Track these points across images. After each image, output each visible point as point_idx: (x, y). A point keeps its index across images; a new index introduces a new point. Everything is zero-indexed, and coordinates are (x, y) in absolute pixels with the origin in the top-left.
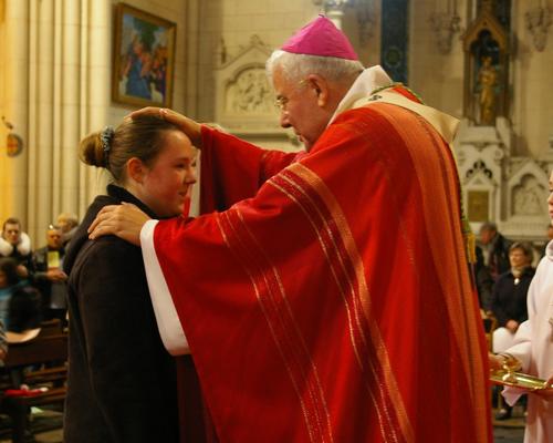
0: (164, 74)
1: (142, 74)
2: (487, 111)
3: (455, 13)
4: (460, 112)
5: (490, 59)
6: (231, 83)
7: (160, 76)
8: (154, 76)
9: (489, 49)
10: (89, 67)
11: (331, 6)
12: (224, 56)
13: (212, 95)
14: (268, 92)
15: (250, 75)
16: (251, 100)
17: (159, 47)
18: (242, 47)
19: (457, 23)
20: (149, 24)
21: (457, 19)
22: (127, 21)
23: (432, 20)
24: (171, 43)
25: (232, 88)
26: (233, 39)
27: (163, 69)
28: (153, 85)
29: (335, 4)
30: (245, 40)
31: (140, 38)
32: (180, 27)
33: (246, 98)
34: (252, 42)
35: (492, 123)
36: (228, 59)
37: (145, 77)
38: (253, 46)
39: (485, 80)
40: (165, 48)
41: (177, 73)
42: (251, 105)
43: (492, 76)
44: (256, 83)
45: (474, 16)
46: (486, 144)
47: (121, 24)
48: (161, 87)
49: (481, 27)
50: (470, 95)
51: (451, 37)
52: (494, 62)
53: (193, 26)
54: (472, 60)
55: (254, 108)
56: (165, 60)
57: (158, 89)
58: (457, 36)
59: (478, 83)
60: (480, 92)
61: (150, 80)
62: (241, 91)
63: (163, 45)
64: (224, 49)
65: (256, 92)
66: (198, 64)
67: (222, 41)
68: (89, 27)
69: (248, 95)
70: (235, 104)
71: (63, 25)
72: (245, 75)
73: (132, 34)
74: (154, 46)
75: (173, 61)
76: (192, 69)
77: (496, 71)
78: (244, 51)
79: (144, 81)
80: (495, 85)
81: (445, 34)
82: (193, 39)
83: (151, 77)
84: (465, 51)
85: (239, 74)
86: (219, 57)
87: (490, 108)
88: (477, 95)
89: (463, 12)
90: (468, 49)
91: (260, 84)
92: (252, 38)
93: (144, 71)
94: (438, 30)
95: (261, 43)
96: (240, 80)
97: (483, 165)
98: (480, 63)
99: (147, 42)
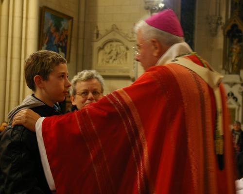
0: (66, 43)
1: (54, 43)
2: (235, 66)
3: (219, 15)
4: (221, 66)
5: (237, 39)
6: (101, 49)
7: (64, 45)
8: (61, 44)
9: (237, 34)
10: (26, 39)
11: (154, 10)
12: (98, 34)
13: (91, 55)
14: (120, 54)
15: (111, 45)
16: (111, 58)
17: (64, 29)
18: (107, 30)
19: (220, 20)
20: (59, 17)
21: (220, 18)
22: (47, 16)
23: (207, 18)
24: (70, 27)
25: (101, 52)
26: (103, 26)
27: (66, 41)
28: (60, 49)
29: (156, 9)
30: (109, 26)
31: (53, 25)
32: (75, 19)
33: (108, 56)
34: (113, 28)
35: (238, 73)
36: (100, 36)
37: (56, 45)
38: (113, 30)
39: (234, 50)
40: (67, 30)
41: (73, 43)
42: (111, 61)
43: (238, 48)
44: (114, 49)
45: (229, 17)
46: (235, 84)
47: (44, 17)
48: (64, 50)
49: (233, 23)
50: (226, 58)
51: (217, 28)
52: (239, 41)
53: (82, 19)
54: (228, 39)
55: (113, 62)
56: (67, 36)
57: (62, 51)
58: (220, 27)
59: (231, 52)
60: (232, 56)
61: (58, 46)
62: (106, 53)
63: (66, 28)
64: (98, 31)
65: (114, 54)
66: (84, 39)
67: (97, 27)
68: (27, 18)
69: (110, 55)
70: (103, 60)
71: (13, 17)
72: (109, 45)
73: (49, 22)
74: (61, 29)
75: (71, 37)
76: (81, 41)
77: (241, 46)
78: (108, 32)
79: (55, 46)
80: (239, 53)
81: (214, 26)
82: (81, 25)
83: (59, 45)
84: (224, 35)
85: (105, 44)
86: (95, 35)
87: (237, 65)
88: (230, 58)
89: (223, 15)
90: (226, 34)
91: (116, 50)
92: (112, 26)
93: (55, 42)
94: (210, 24)
95: (117, 29)
96: (106, 47)
97: (232, 94)
98: (232, 41)
99: (58, 27)
